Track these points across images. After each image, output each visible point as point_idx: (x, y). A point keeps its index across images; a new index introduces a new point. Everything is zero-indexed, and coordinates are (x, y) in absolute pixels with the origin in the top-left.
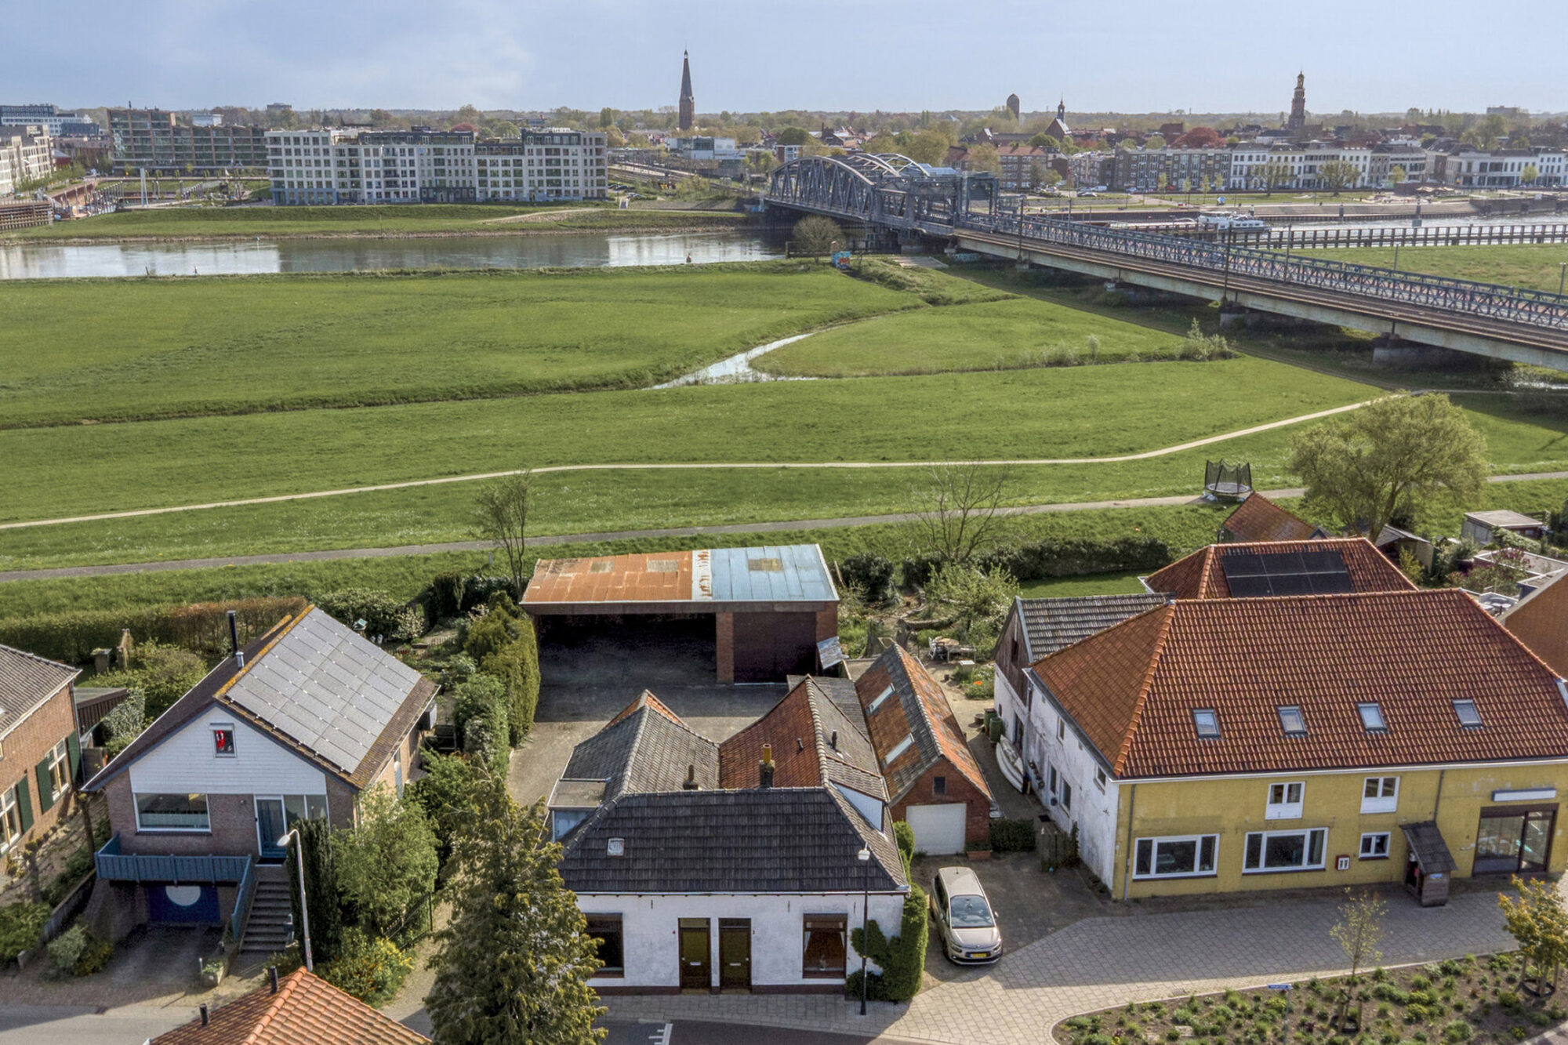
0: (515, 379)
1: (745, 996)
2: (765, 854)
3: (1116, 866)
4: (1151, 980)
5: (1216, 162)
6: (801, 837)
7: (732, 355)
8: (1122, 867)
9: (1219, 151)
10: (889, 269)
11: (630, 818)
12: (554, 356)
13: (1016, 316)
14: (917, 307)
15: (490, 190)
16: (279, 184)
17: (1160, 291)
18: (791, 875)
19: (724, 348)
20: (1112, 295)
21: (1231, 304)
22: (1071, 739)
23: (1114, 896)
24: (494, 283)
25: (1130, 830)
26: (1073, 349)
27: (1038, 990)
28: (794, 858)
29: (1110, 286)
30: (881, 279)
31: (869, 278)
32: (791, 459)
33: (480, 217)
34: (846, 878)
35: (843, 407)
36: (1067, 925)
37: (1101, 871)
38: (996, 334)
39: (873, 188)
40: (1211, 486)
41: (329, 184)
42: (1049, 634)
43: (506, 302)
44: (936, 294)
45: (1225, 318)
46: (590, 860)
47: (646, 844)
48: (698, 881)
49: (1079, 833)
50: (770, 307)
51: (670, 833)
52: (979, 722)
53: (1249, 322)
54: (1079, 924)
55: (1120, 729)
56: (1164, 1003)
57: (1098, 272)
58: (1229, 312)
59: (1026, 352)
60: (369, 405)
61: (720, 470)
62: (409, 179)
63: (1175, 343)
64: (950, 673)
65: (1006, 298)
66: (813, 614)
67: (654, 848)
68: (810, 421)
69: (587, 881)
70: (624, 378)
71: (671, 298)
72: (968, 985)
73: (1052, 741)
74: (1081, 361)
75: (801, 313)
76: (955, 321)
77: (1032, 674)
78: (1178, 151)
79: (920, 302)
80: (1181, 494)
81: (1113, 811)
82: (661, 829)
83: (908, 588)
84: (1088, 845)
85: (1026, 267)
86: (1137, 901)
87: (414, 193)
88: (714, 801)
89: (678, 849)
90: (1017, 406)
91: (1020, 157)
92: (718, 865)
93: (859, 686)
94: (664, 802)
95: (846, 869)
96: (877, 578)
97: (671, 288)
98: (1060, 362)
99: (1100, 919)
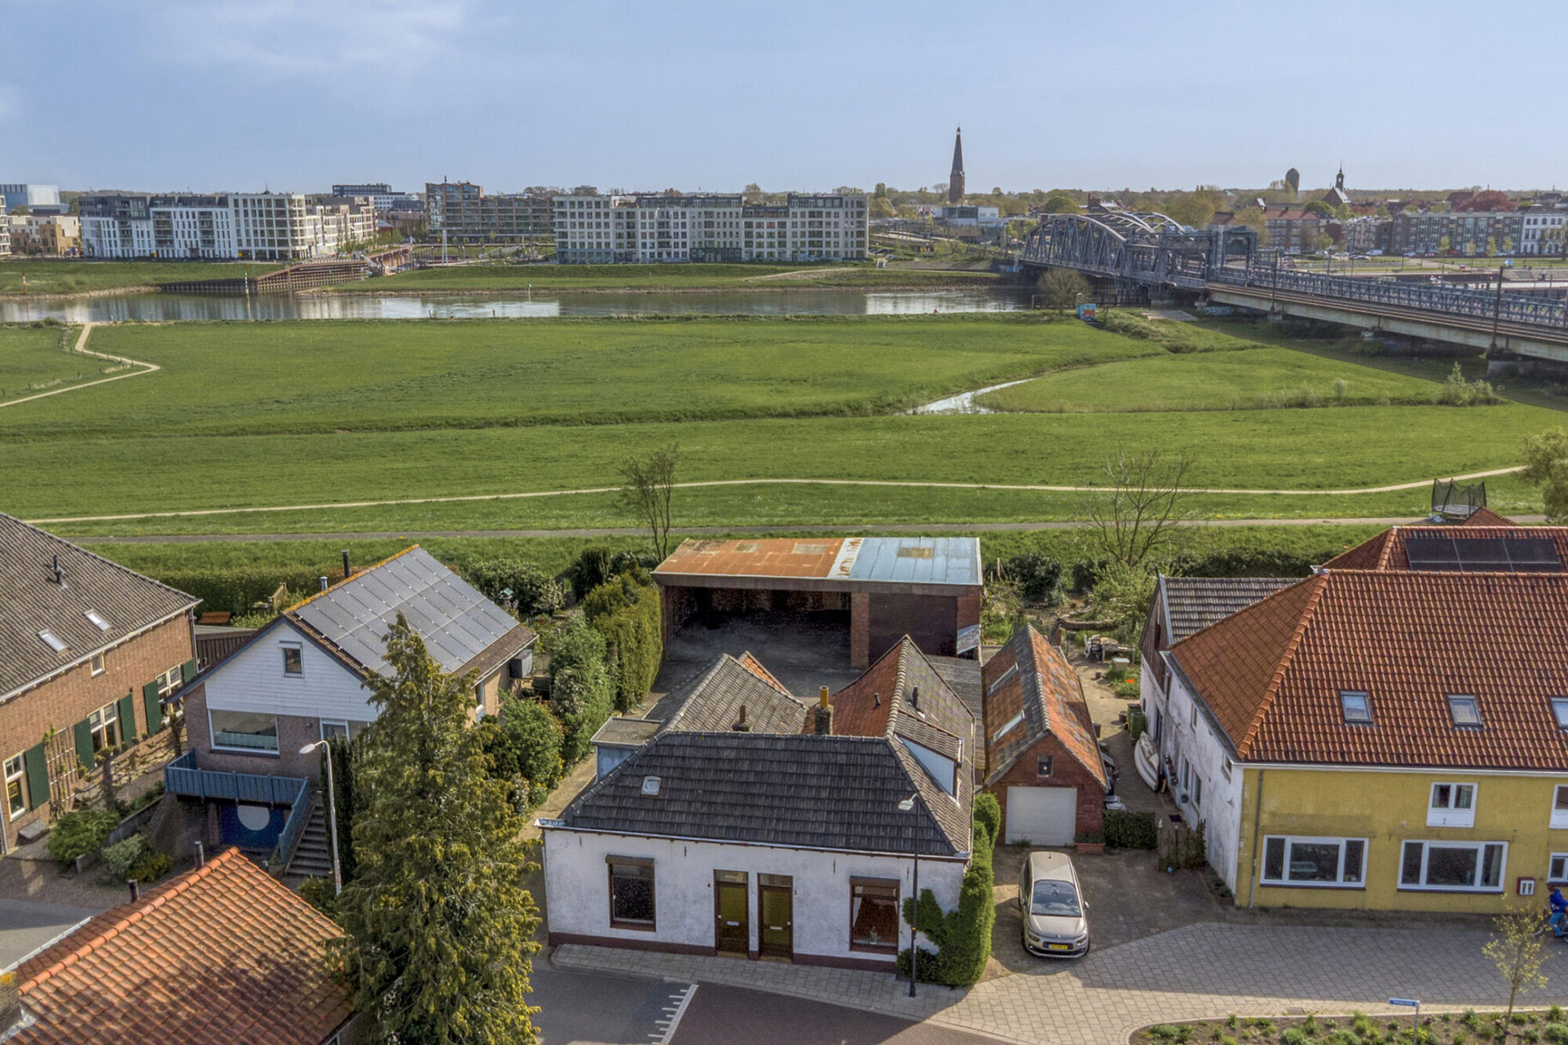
0: (736, 405)
1: (785, 965)
2: (811, 805)
3: (1239, 866)
4: (1265, 995)
5: (1505, 225)
6: (853, 789)
7: (958, 393)
8: (1247, 867)
9: (1509, 214)
10: (1136, 322)
11: (670, 757)
12: (782, 389)
13: (1261, 363)
14: (1157, 354)
16: (564, 244)
17: (1424, 340)
18: (837, 830)
19: (950, 386)
20: (1369, 344)
21: (1501, 351)
22: (1203, 726)
23: (1237, 902)
24: (741, 327)
25: (1257, 824)
26: (1315, 391)
27: (1124, 993)
28: (842, 812)
29: (1367, 335)
30: (1126, 330)
31: (1113, 329)
32: (993, 481)
33: (742, 275)
34: (898, 838)
35: (1058, 437)
36: (1175, 927)
37: (1225, 873)
38: (1238, 378)
39: (1125, 245)
40: (1439, 508)
41: (607, 245)
42: (1196, 616)
43: (748, 344)
44: (1180, 343)
45: (1493, 365)
46: (622, 798)
47: (682, 785)
48: (735, 828)
49: (1206, 831)
50: (1004, 350)
51: (711, 776)
52: (1123, 719)
53: (1521, 371)
54: (1189, 927)
55: (1251, 708)
56: (1275, 1021)
57: (1356, 321)
58: (1498, 359)
59: (1265, 393)
61: (918, 488)
62: (680, 240)
63: (1434, 389)
64: (1103, 672)
65: (1255, 347)
66: (955, 599)
67: (692, 791)
68: (1020, 448)
69: (616, 820)
70: (844, 408)
71: (908, 342)
72: (1042, 979)
73: (1186, 730)
74: (1325, 403)
75: (1035, 357)
76: (1195, 366)
77: (1170, 658)
78: (1463, 214)
79: (1161, 350)
80: (1404, 515)
81: (1238, 802)
82: (702, 770)
83: (1077, 592)
84: (1215, 843)
85: (1279, 318)
86: (1265, 910)
87: (684, 253)
88: (762, 744)
89: (718, 793)
90: (1245, 441)
91: (1289, 222)
92: (758, 813)
93: (984, 671)
94: (709, 743)
95: (900, 828)
96: (1042, 579)
97: (910, 334)
98: (1302, 404)
99: (1215, 925)
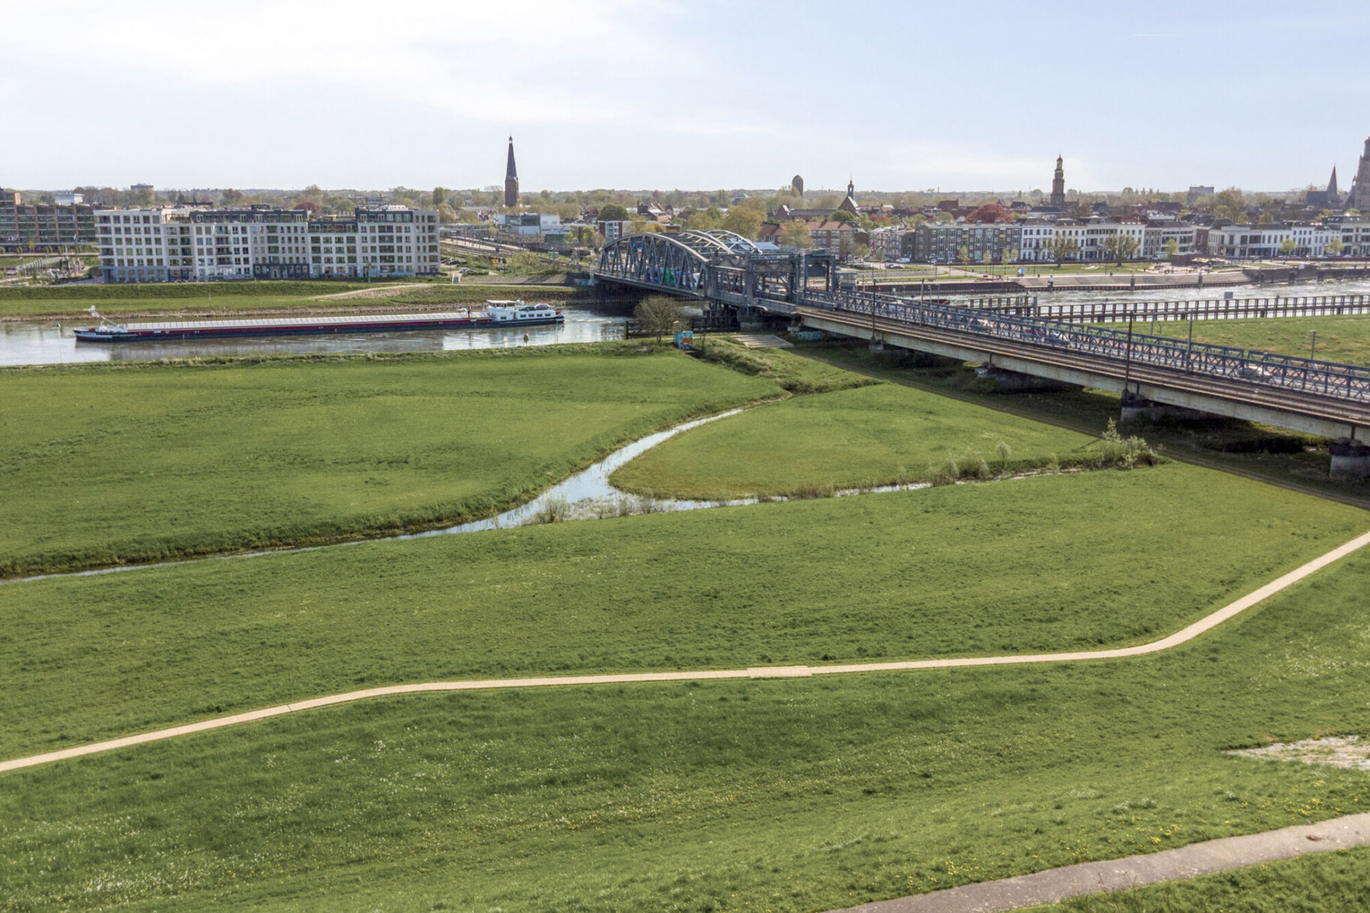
0: (325, 516)
7: (587, 467)
12: (378, 476)
13: (889, 408)
14: (776, 396)
15: (324, 267)
16: (109, 262)
19: (578, 460)
21: (1132, 397)
24: (318, 372)
26: (982, 457)
30: (729, 360)
31: (713, 359)
33: (312, 294)
35: (745, 560)
38: (880, 434)
39: (707, 265)
41: (160, 261)
43: (328, 398)
44: (793, 379)
45: (1127, 412)
50: (620, 399)
53: (1154, 417)
58: (1131, 405)
60: (132, 561)
62: (242, 256)
63: (1091, 445)
65: (867, 383)
70: (462, 510)
71: (511, 389)
74: (996, 471)
75: (654, 407)
78: (973, 226)
79: (779, 389)
87: (247, 270)
91: (829, 232)
97: (510, 375)
